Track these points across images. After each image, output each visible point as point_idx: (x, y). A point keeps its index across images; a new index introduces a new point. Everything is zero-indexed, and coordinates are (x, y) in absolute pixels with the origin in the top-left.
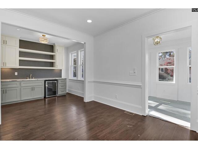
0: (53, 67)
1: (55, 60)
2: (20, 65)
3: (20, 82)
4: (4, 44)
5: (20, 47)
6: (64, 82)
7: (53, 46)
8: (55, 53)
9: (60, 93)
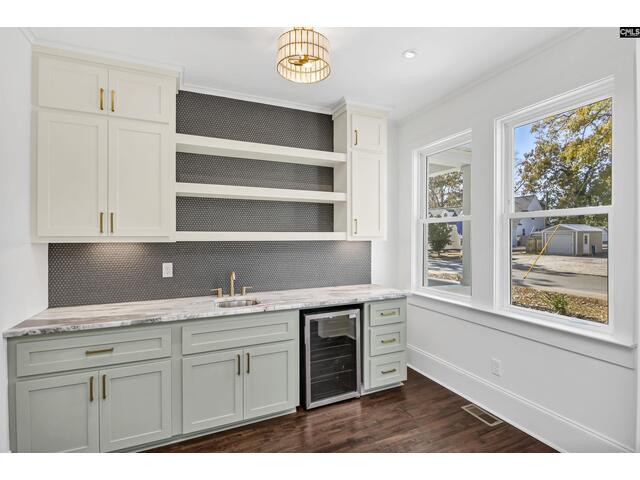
0: (332, 230)
1: (344, 190)
2: (180, 227)
3: (179, 325)
4: (105, 112)
5: (181, 128)
6: (396, 318)
7: (331, 116)
8: (345, 152)
9: (374, 379)
